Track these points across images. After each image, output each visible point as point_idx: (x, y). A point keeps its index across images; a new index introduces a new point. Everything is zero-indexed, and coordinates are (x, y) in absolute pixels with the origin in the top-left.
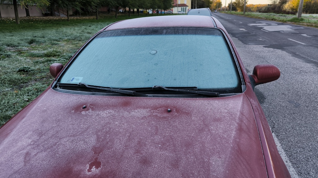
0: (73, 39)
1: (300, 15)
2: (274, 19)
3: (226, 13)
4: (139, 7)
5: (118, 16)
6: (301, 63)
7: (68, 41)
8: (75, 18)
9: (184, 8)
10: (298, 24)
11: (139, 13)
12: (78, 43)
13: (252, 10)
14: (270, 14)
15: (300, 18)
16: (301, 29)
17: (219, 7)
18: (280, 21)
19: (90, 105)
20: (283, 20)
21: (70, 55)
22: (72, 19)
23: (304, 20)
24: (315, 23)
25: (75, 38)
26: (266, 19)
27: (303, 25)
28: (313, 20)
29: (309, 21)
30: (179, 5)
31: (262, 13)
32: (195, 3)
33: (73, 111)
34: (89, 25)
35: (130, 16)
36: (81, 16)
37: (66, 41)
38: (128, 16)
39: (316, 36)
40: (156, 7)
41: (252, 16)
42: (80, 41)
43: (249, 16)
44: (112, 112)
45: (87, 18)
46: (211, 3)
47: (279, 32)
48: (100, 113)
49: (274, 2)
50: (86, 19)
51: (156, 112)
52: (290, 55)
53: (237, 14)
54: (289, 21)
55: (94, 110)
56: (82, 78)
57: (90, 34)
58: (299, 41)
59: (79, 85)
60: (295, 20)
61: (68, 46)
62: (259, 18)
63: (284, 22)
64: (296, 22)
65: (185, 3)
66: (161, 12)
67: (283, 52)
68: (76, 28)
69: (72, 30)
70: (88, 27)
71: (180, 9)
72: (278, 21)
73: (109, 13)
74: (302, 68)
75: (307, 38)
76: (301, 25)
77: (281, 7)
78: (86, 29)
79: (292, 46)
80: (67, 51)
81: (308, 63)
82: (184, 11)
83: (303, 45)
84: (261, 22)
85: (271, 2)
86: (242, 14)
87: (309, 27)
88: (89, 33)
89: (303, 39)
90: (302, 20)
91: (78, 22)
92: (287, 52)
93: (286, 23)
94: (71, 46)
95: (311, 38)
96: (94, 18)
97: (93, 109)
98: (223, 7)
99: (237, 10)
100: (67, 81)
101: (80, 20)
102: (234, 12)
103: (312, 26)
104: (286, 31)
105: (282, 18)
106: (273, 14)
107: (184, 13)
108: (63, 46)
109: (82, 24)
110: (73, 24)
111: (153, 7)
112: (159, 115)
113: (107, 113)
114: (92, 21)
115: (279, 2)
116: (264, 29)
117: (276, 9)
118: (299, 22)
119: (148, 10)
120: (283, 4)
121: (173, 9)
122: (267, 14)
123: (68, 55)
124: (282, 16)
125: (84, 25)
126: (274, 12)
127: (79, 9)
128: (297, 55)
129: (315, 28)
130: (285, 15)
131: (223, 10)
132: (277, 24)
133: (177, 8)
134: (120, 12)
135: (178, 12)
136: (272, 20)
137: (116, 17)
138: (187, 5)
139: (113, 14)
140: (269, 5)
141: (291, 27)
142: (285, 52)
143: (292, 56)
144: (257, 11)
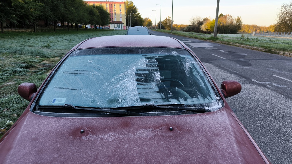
0: (13, 53)
1: (215, 35)
2: (196, 37)
3: (157, 31)
4: (78, 22)
5: (57, 30)
6: (226, 74)
7: (8, 54)
8: (10, 30)
9: (120, 25)
10: (215, 42)
11: (78, 28)
12: (20, 57)
13: (176, 29)
14: (192, 33)
15: (216, 37)
16: (218, 46)
17: (150, 26)
18: (201, 39)
19: (87, 129)
20: (203, 38)
21: (14, 69)
22: (7, 31)
23: (219, 39)
24: (227, 41)
25: (16, 51)
26: (190, 37)
27: (219, 43)
28: (225, 39)
29: (222, 40)
30: (115, 22)
31: (186, 32)
32: (129, 21)
33: (71, 137)
34: (27, 38)
35: (69, 30)
36: (16, 29)
37: (5, 54)
38: (67, 30)
39: (230, 52)
40: (95, 23)
41: (178, 34)
42: (21, 54)
43: (176, 34)
44: (115, 134)
45: (24, 30)
46: (143, 22)
47: (202, 48)
48: (102, 137)
49: (194, 23)
50: (23, 32)
51: (160, 132)
52: (217, 67)
53: (166, 32)
54: (208, 39)
55: (95, 134)
56: (65, 99)
57: (31, 47)
58: (220, 56)
59: (64, 107)
60: (213, 39)
61: (10, 60)
62: (185, 36)
63: (204, 40)
64: (213, 40)
65: (121, 21)
66: (99, 27)
67: (211, 65)
68: (13, 41)
69: (10, 43)
70: (27, 40)
71: (116, 25)
72: (199, 39)
73: (47, 27)
74: (228, 78)
75: (224, 53)
76: (217, 42)
77: (199, 27)
78: (25, 42)
79: (216, 60)
80: (9, 65)
81: (232, 74)
82: (120, 28)
83: (224, 59)
84: (186, 39)
85: (191, 23)
86: (170, 33)
87: (223, 45)
88: (29, 46)
89: (222, 54)
90: (217, 38)
91: (14, 35)
92: (213, 65)
93: (206, 41)
94: (13, 60)
95: (227, 53)
96: (31, 31)
97: (93, 133)
98: (153, 26)
99: (165, 29)
100: (48, 102)
101: (16, 32)
102: (162, 30)
103: (225, 43)
104: (208, 47)
105: (202, 37)
106: (194, 33)
107: (120, 29)
108: (3, 60)
109: (19, 37)
110: (8, 37)
111: (91, 23)
112: (164, 134)
113: (111, 136)
114: (30, 34)
115: (197, 24)
116: (190, 46)
117: (195, 29)
118: (215, 40)
119: (86, 25)
120: (200, 25)
121: (110, 25)
122: (189, 33)
123: (12, 70)
124: (201, 35)
125: (21, 38)
126: (195, 32)
127: (15, 22)
128: (222, 67)
129: (227, 45)
130: (204, 34)
131: (154, 28)
132: (199, 41)
133: (114, 24)
134: (58, 26)
135: (115, 28)
136: (195, 38)
137: (55, 31)
138: (122, 22)
139: (51, 28)
140: (189, 25)
141: (210, 44)
142: (212, 65)
143: (218, 68)
144: (180, 30)
